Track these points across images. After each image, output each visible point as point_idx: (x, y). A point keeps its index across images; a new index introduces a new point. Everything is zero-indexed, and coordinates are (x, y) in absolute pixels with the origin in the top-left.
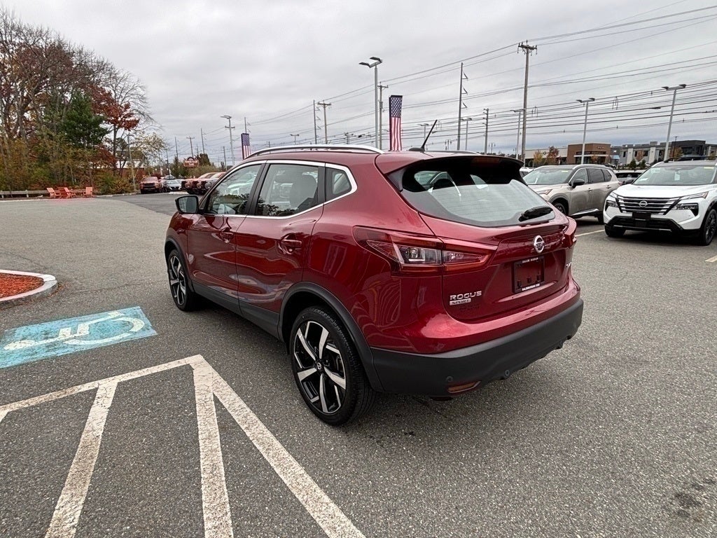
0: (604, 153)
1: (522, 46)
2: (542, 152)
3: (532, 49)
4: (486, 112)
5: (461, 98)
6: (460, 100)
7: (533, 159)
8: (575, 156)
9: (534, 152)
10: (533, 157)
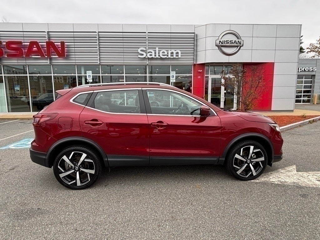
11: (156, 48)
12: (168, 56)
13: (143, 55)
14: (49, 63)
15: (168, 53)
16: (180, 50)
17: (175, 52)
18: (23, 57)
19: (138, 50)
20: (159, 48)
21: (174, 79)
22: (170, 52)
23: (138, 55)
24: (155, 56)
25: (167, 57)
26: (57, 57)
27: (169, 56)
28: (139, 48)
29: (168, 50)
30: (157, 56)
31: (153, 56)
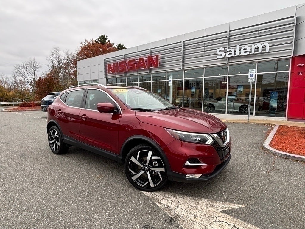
11: (236, 46)
12: (250, 52)
13: (221, 55)
14: (149, 73)
15: (251, 49)
16: (269, 43)
17: (260, 46)
18: (135, 70)
19: (216, 52)
20: (240, 45)
21: (253, 78)
22: (253, 47)
23: (216, 57)
24: (235, 54)
25: (251, 54)
26: (153, 67)
27: (253, 52)
28: (217, 49)
29: (251, 46)
30: (237, 54)
31: (233, 55)
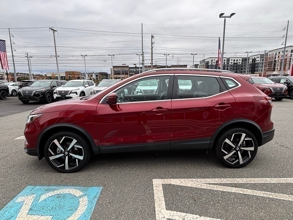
0: (79, 75)
1: (51, 29)
2: (55, 74)
3: (55, 31)
4: (27, 54)
5: (11, 46)
6: (11, 47)
7: (51, 77)
8: (69, 76)
9: (51, 74)
10: (51, 76)
